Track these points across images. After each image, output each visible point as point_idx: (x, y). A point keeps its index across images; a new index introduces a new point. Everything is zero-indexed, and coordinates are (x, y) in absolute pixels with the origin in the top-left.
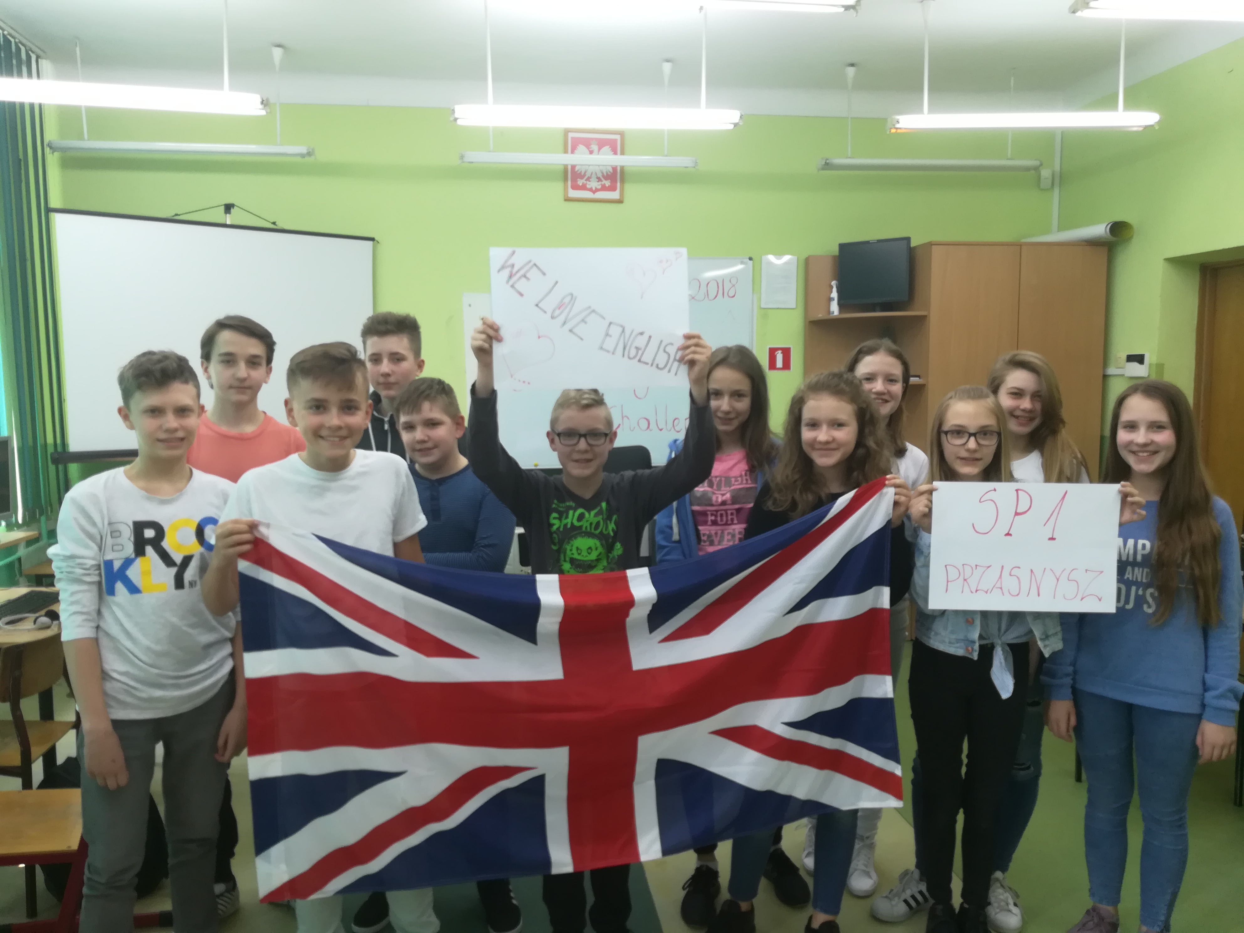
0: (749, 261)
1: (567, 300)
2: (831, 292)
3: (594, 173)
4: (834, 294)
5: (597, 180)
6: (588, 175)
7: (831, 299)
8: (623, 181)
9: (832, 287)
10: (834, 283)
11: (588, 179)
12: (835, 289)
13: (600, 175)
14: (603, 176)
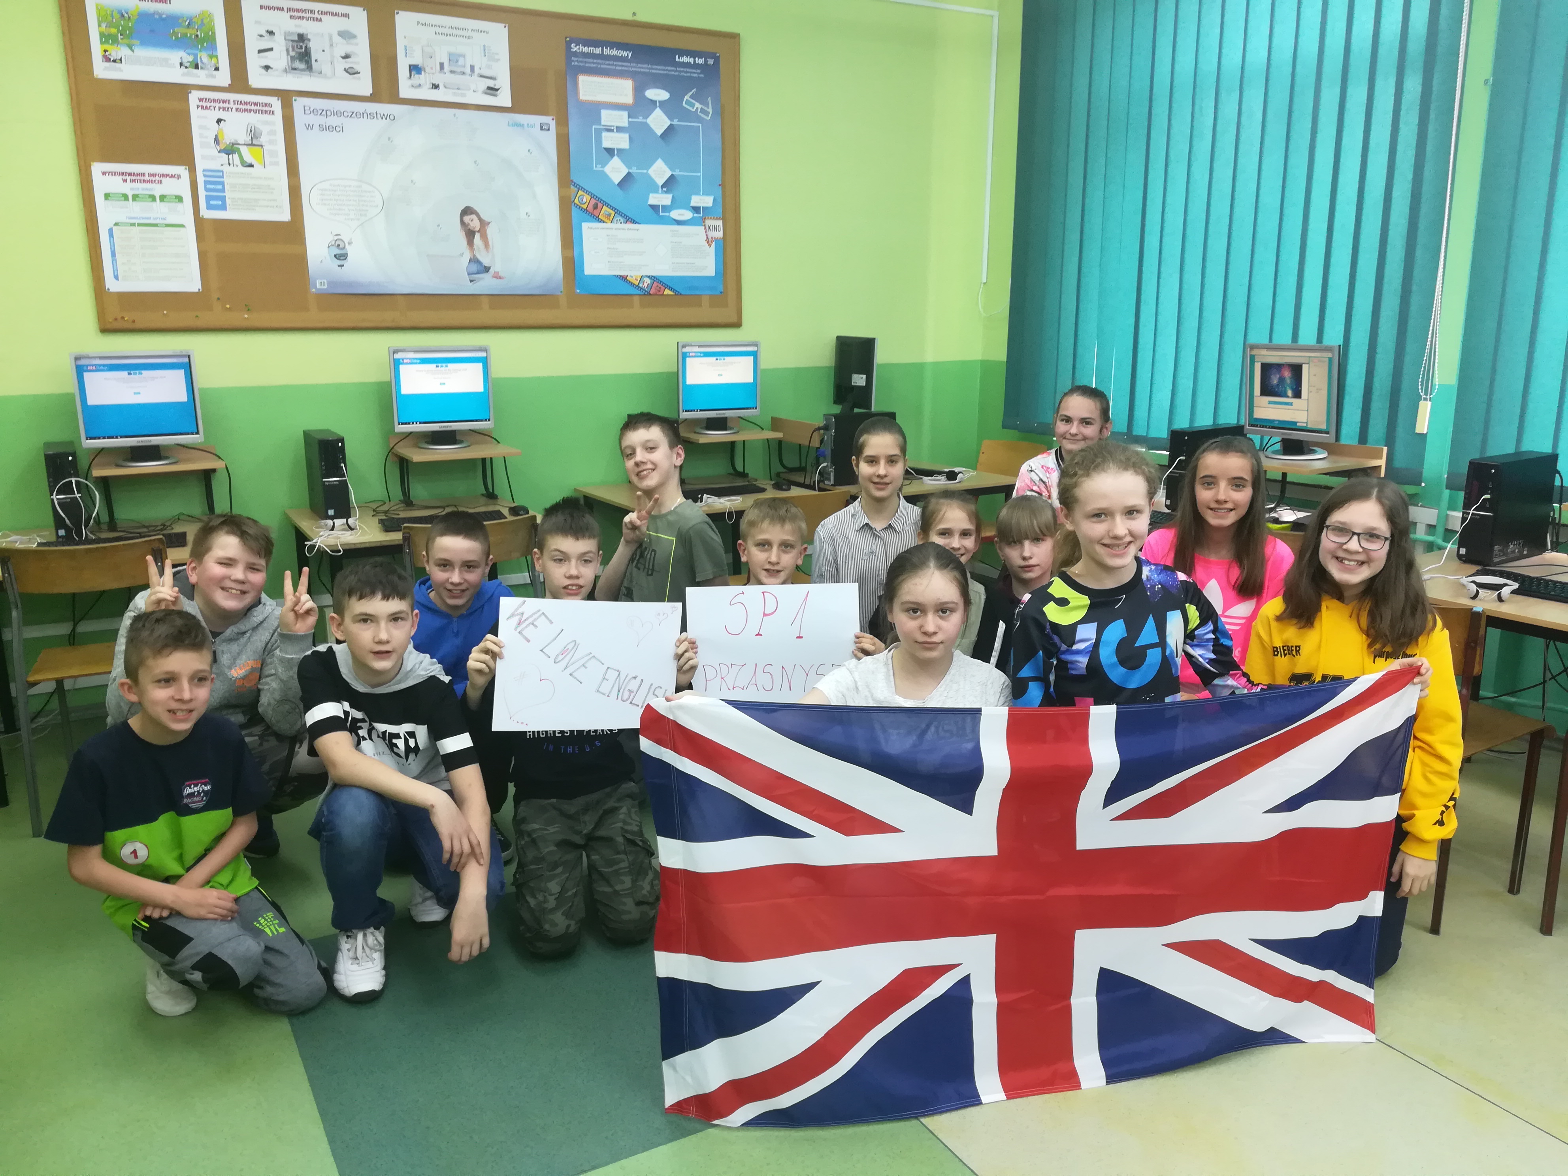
1: (570, 647)
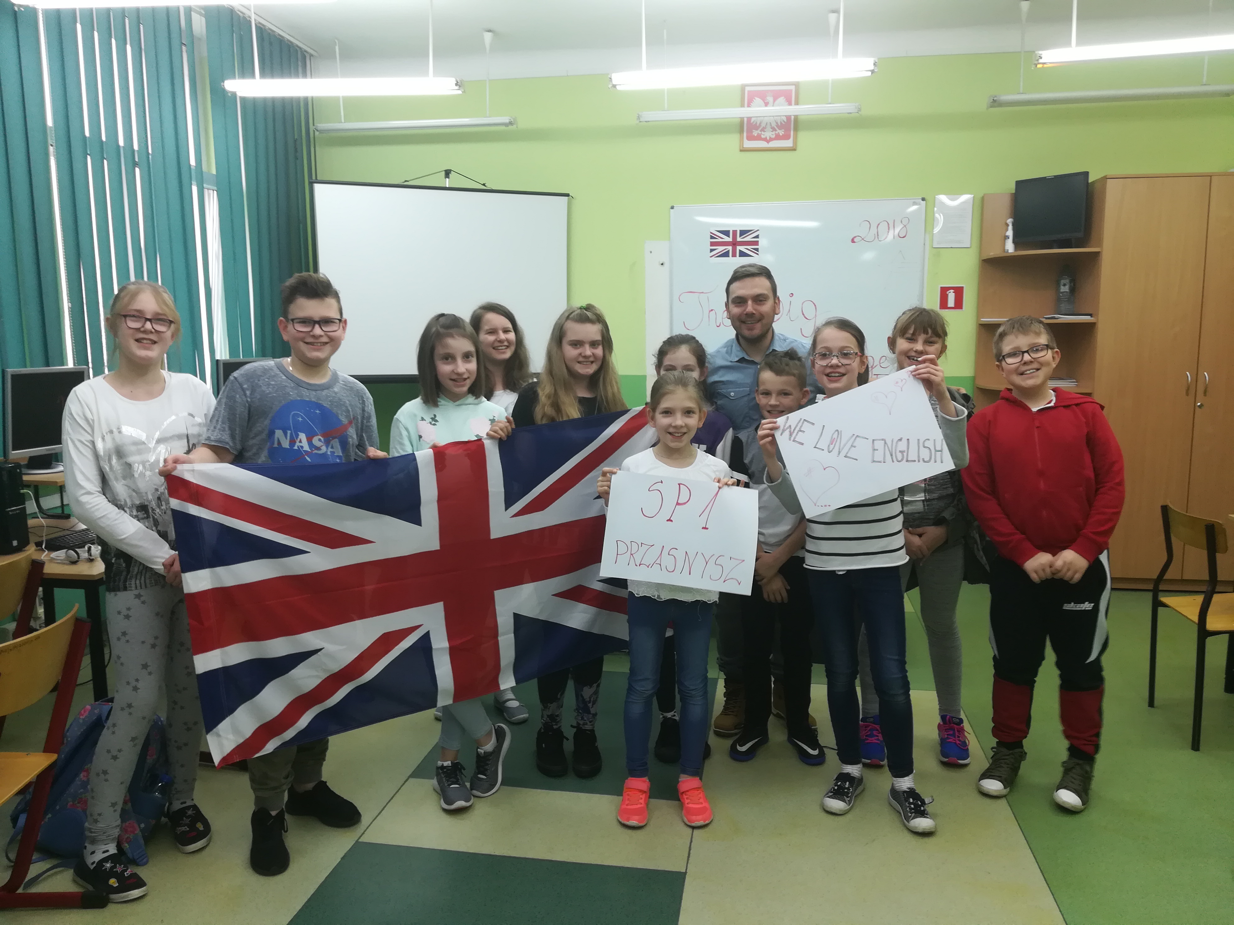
0: (922, 202)
1: (835, 436)
2: (1007, 230)
3: (768, 124)
4: (1010, 233)
5: (771, 130)
6: (763, 125)
7: (1007, 237)
8: (796, 129)
9: (1008, 225)
10: (1010, 221)
11: (763, 130)
12: (1010, 228)
13: (774, 125)
14: (777, 126)
